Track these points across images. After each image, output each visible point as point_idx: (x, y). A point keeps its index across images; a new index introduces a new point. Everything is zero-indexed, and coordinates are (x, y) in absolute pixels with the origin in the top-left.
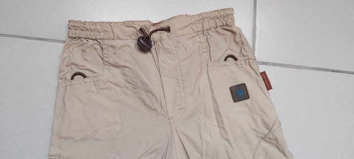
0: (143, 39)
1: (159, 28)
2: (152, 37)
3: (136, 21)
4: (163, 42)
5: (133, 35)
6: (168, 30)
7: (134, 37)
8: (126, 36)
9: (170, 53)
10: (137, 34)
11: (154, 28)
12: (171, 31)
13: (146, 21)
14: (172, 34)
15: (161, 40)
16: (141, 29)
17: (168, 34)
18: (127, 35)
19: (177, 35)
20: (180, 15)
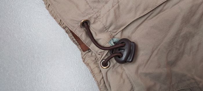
0: (119, 57)
1: (89, 40)
2: (108, 45)
3: (95, 79)
4: (108, 24)
5: (117, 73)
6: (86, 24)
7: (119, 70)
8: (124, 82)
9: (119, 6)
10: (114, 66)
11: (92, 46)
12: (86, 18)
13: (88, 65)
14: (90, 16)
15: (105, 29)
16: (105, 64)
17: (92, 21)
18: (122, 81)
19: (88, 6)
20: (53, 15)
